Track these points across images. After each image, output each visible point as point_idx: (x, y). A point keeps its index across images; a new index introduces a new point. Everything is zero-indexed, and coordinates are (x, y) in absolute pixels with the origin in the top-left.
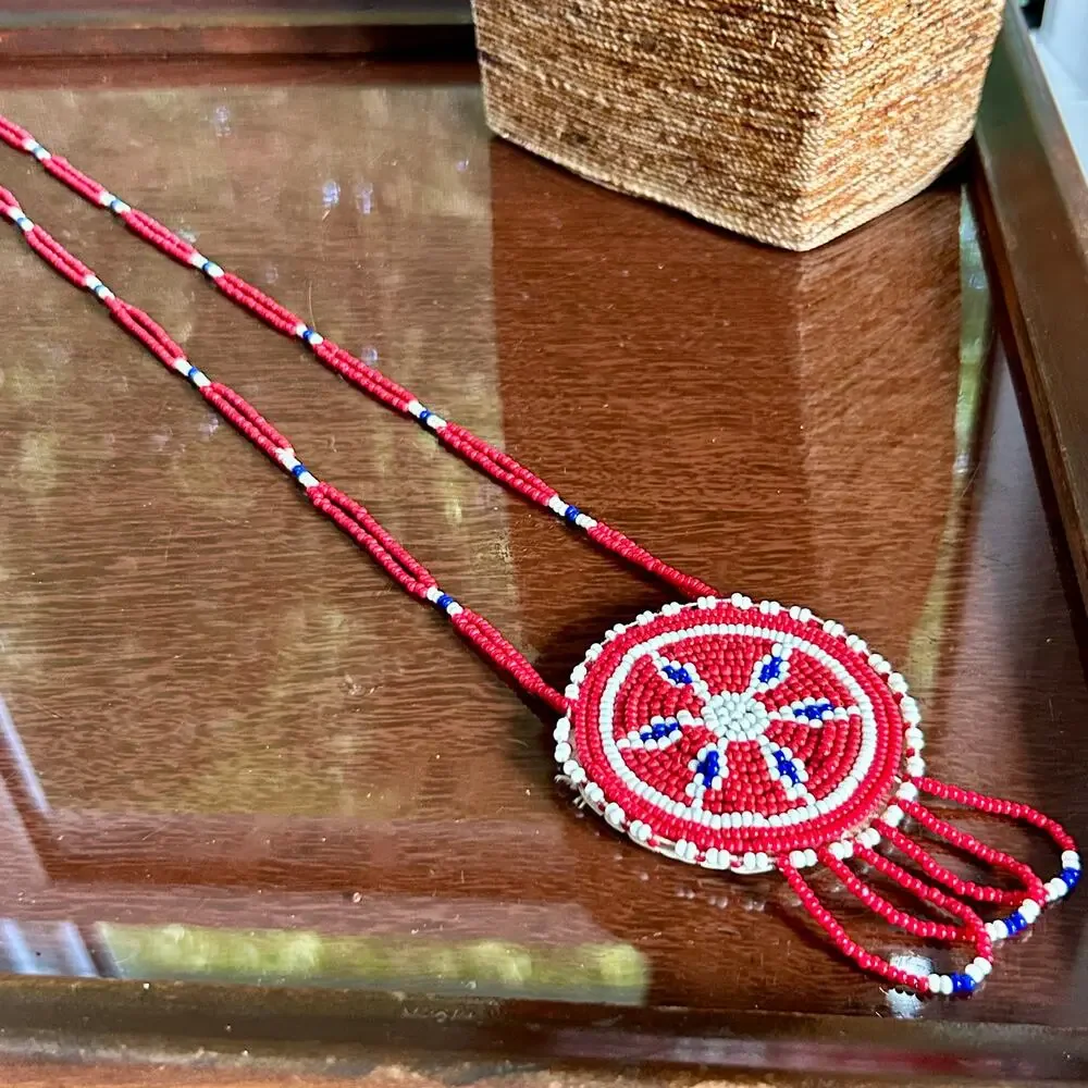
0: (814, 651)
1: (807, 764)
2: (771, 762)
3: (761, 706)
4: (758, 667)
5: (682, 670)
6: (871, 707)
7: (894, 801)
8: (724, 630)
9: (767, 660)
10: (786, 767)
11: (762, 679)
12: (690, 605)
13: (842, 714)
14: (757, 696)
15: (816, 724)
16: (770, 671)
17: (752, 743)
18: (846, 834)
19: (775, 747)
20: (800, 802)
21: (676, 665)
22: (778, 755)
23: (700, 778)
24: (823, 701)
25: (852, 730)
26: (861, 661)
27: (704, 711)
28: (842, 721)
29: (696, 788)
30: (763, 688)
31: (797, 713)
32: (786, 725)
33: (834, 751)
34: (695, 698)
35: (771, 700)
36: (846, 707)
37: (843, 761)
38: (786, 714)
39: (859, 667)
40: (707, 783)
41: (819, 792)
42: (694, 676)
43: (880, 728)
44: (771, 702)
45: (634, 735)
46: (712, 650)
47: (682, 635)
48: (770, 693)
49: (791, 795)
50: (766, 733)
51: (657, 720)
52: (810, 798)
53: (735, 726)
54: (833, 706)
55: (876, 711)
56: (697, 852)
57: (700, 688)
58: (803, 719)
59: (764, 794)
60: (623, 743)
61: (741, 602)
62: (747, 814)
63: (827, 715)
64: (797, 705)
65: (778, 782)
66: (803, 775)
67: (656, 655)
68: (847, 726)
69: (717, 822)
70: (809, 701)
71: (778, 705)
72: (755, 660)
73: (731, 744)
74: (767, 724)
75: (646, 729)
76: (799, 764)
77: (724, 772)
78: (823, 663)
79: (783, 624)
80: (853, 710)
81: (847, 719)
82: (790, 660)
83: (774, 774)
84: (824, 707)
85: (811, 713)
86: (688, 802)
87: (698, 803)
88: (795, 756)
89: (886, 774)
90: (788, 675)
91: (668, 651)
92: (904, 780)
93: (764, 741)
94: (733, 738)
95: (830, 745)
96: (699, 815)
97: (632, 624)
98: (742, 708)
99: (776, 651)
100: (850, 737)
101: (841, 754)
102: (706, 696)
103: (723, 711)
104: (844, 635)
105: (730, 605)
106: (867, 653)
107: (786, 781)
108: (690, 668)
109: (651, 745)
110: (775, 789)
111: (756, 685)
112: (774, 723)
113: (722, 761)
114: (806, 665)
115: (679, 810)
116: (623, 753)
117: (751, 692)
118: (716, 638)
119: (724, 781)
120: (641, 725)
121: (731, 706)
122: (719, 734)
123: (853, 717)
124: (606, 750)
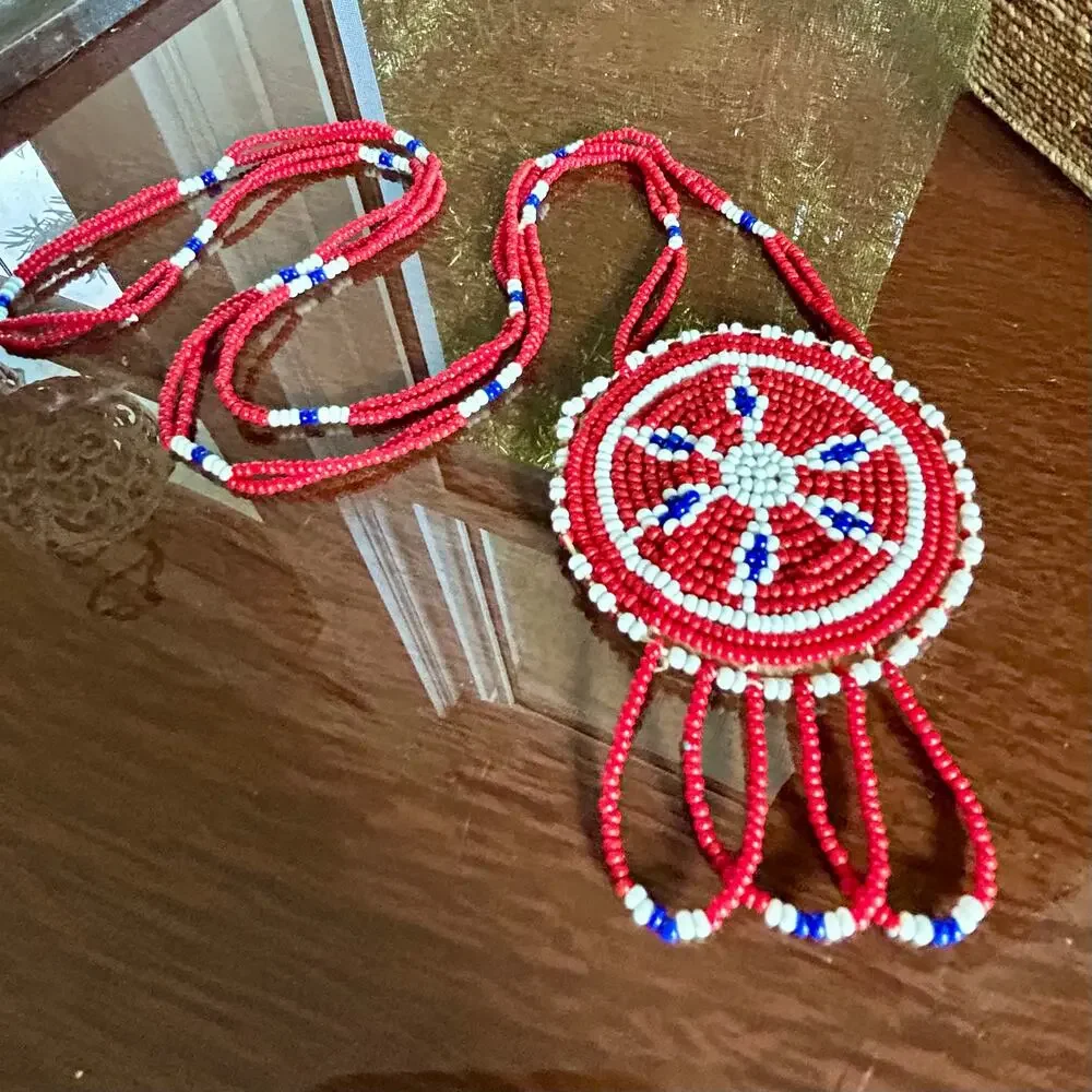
0: (909, 460)
1: (783, 568)
2: (747, 541)
3: (796, 481)
4: (833, 441)
5: (753, 399)
6: (915, 556)
7: (841, 671)
8: (836, 386)
9: (850, 439)
10: (757, 557)
11: (824, 456)
12: (824, 343)
13: (873, 543)
14: (800, 469)
15: (836, 535)
16: (841, 453)
17: (748, 509)
18: (754, 667)
19: (767, 530)
20: (735, 602)
21: (752, 391)
22: (760, 539)
23: (662, 509)
24: (868, 517)
25: (868, 565)
26: (952, 503)
27: (733, 450)
28: (865, 551)
29: (649, 517)
30: (818, 465)
31: (826, 511)
32: (803, 514)
33: (825, 574)
34: (739, 431)
35: (810, 482)
36: (884, 539)
37: (826, 591)
38: (814, 506)
39: (943, 506)
40: (663, 519)
41: (765, 604)
42: (758, 413)
43: (901, 585)
44: (809, 484)
45: (647, 431)
46: (804, 400)
47: (791, 367)
48: (816, 475)
49: (734, 587)
50: (771, 511)
51: (680, 431)
52: (750, 605)
53: (748, 484)
54: (873, 529)
55: (916, 564)
56: (589, 577)
57: (752, 425)
58: (825, 522)
59: (706, 569)
60: (631, 432)
61: (881, 368)
62: (666, 576)
63: (857, 534)
64: (835, 504)
65: (734, 565)
66: (766, 577)
67: (744, 371)
68: (866, 558)
69: (634, 562)
70: (852, 508)
71: (814, 491)
72: (836, 432)
73: (726, 498)
74: (782, 502)
75: (663, 433)
76: (774, 563)
77: (688, 520)
78: (909, 477)
79: (904, 416)
80: (891, 547)
81: (874, 552)
82: (872, 455)
83: (738, 556)
84: (861, 524)
85: (841, 520)
86: (629, 523)
87: (636, 532)
88: (779, 553)
89: (858, 638)
90: (856, 469)
91: (757, 374)
92: (877, 658)
93: (763, 516)
94: (733, 493)
95: (827, 565)
96: (625, 543)
97: (754, 331)
98: (773, 471)
99: (866, 436)
100: (858, 573)
101: (830, 583)
102: (749, 436)
103: (751, 463)
104: (960, 464)
105: (867, 365)
106: (968, 497)
107: (743, 570)
108: (763, 403)
109: (652, 450)
110: (725, 569)
111: (813, 459)
112: (791, 505)
113: (698, 508)
114: (885, 470)
115: (614, 526)
116: (622, 440)
117: (800, 460)
118: (819, 387)
119: (680, 528)
120: (661, 425)
121: (763, 461)
122: (725, 480)
123: (882, 553)
124: (610, 429)
